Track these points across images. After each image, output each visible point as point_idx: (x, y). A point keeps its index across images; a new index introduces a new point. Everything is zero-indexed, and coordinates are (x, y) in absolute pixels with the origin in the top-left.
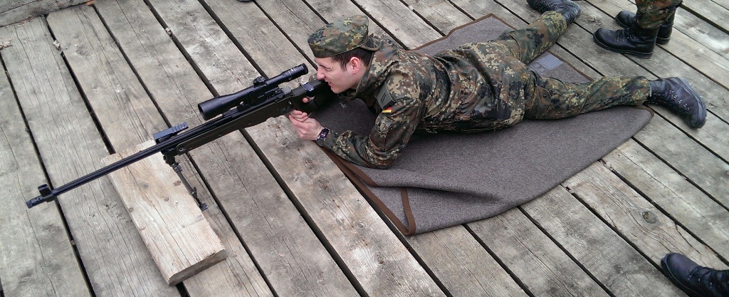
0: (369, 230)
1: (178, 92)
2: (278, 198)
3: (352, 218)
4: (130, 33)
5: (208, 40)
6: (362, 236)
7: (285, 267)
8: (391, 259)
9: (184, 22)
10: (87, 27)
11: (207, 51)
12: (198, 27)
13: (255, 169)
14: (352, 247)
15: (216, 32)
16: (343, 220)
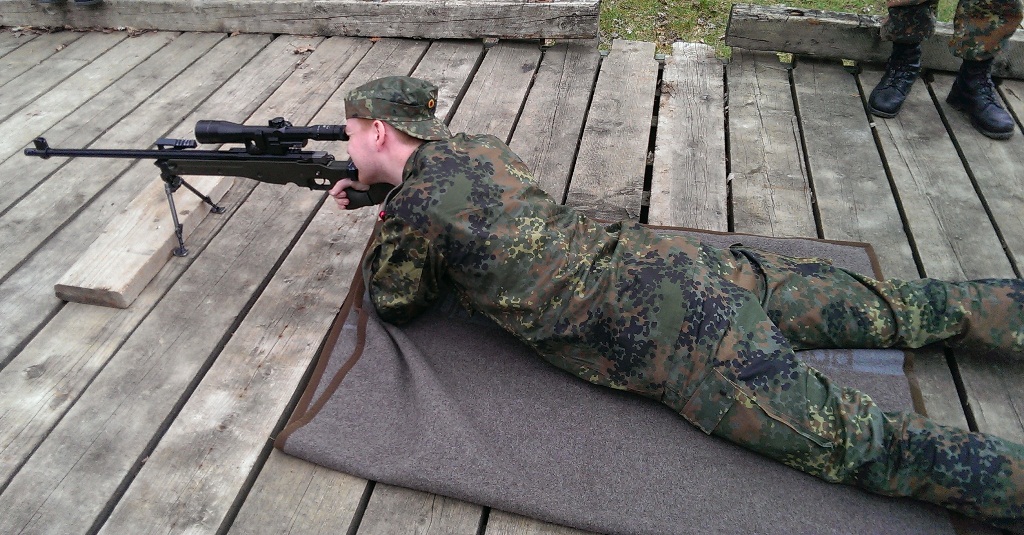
0: (268, 382)
3: (273, 357)
6: (252, 383)
14: (224, 386)
16: (261, 353)
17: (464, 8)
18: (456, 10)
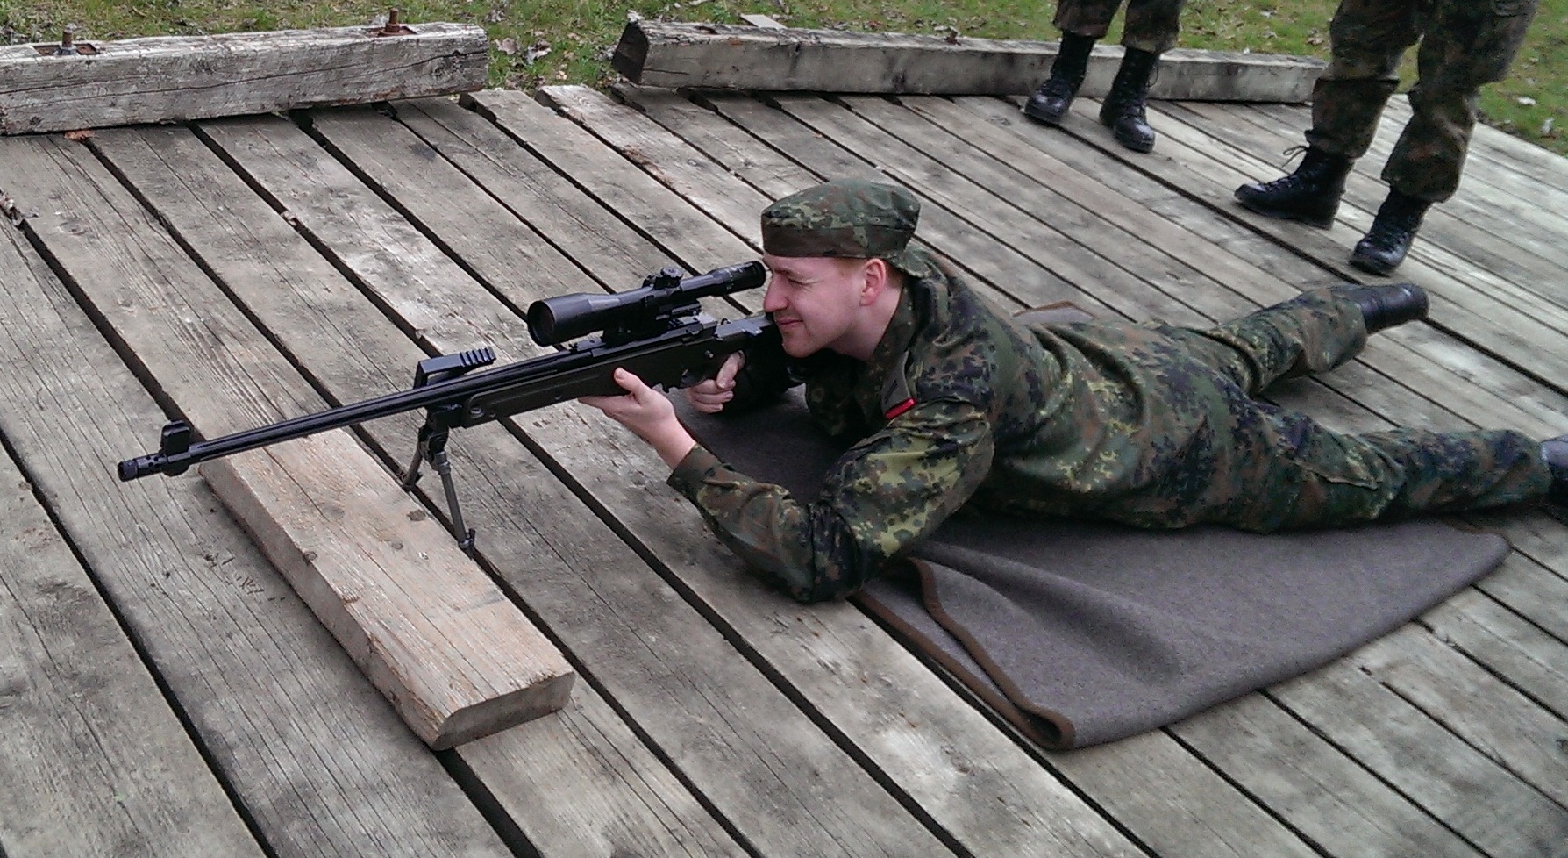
0: (906, 694)
1: (341, 341)
2: (656, 596)
3: (857, 663)
4: (194, 209)
5: (393, 250)
6: (893, 705)
7: (719, 749)
8: (986, 766)
9: (325, 206)
10: (81, 182)
11: (397, 272)
12: (362, 222)
13: (580, 526)
14: (877, 727)
15: (407, 237)
16: (836, 665)
17: (269, 55)
18: (253, 59)
